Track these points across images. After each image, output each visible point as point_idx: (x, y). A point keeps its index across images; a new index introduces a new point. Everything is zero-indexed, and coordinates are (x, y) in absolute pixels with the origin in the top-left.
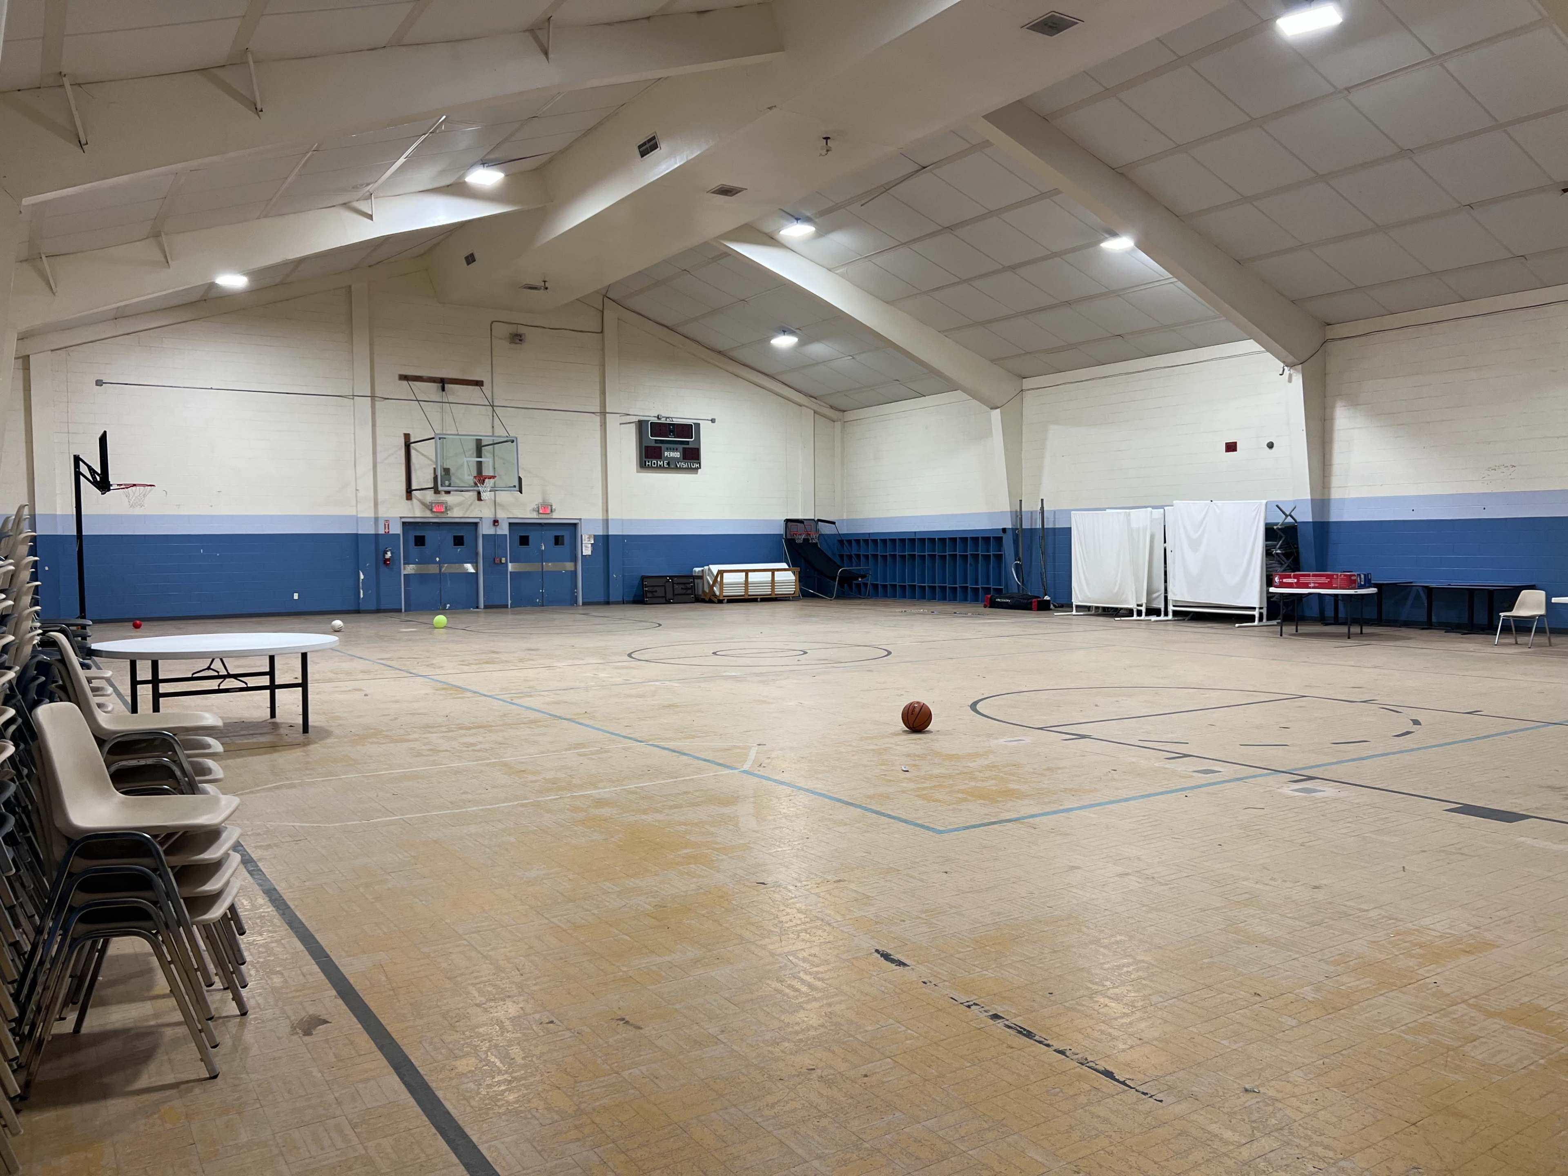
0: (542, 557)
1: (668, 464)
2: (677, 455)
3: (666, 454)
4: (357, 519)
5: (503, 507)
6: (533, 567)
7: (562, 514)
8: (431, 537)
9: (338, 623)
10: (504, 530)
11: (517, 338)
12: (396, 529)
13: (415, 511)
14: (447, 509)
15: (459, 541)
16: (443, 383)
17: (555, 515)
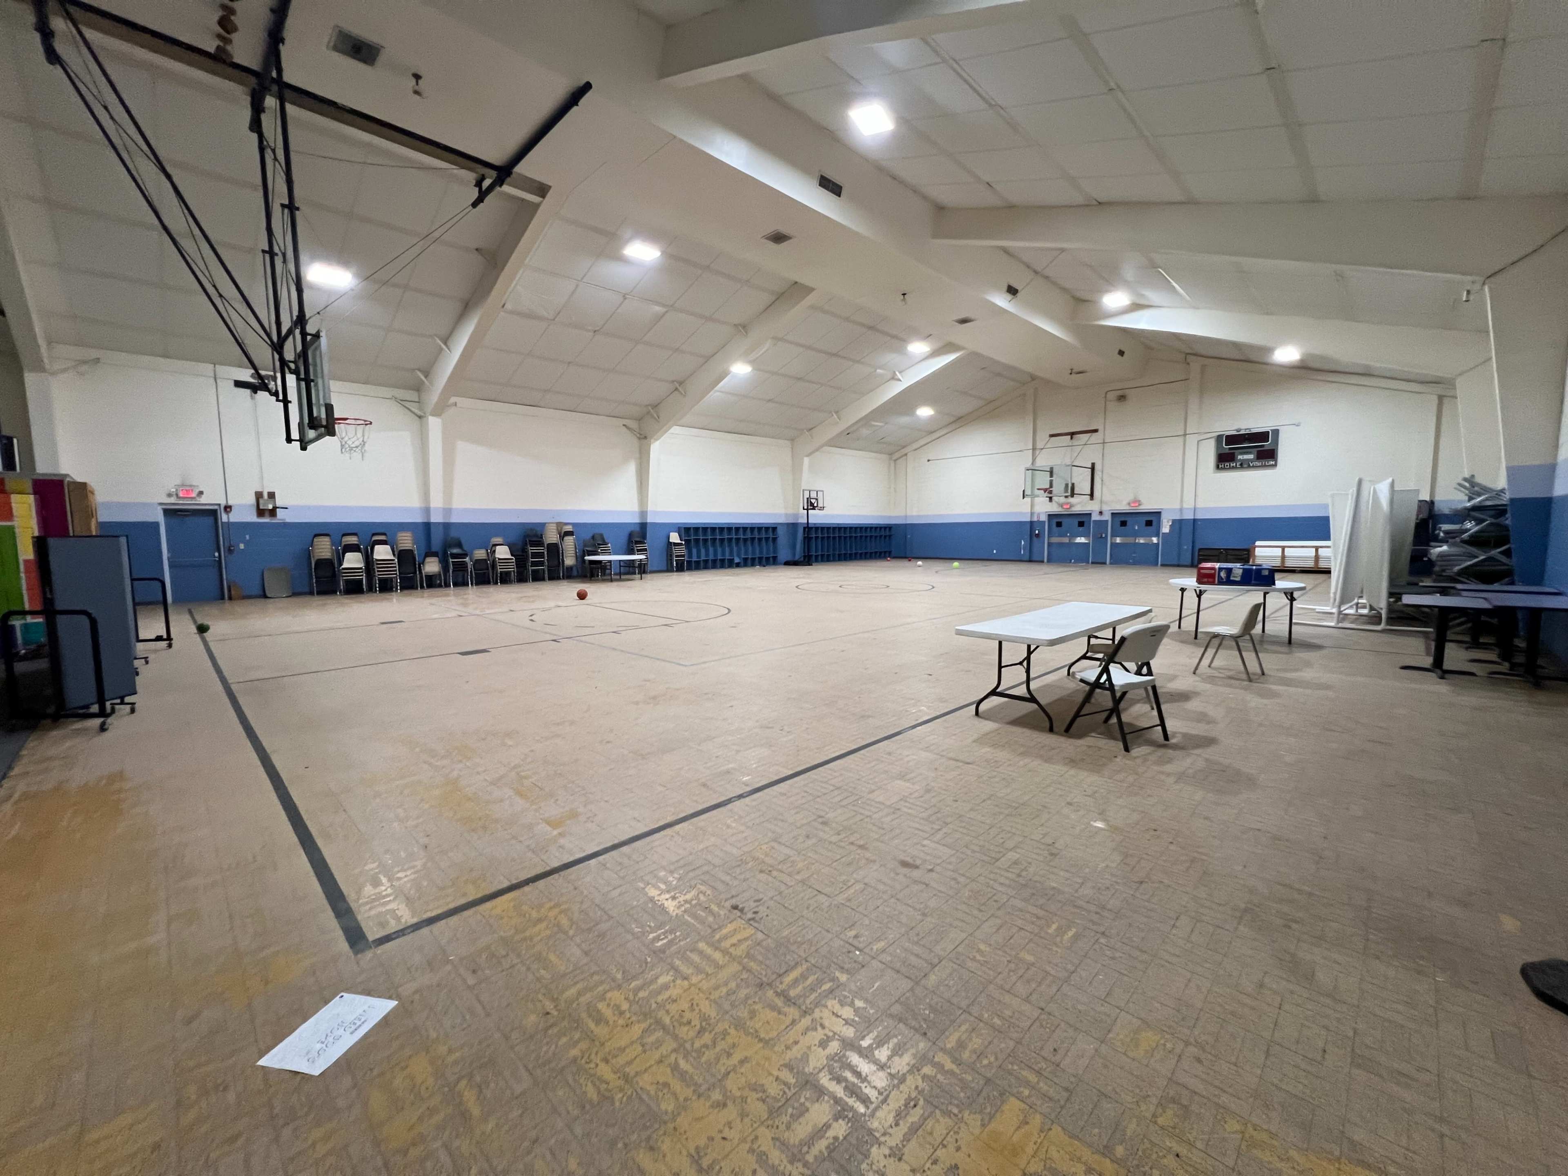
0: (1136, 534)
1: (1241, 465)
2: (1251, 457)
3: (1240, 457)
4: (1021, 513)
5: (1106, 503)
6: (1130, 540)
7: (1148, 506)
8: (1065, 521)
9: (920, 563)
10: (1107, 517)
11: (1122, 398)
12: (1044, 518)
13: (1054, 508)
14: (1071, 506)
15: (1081, 524)
16: (1072, 434)
17: (1141, 507)
